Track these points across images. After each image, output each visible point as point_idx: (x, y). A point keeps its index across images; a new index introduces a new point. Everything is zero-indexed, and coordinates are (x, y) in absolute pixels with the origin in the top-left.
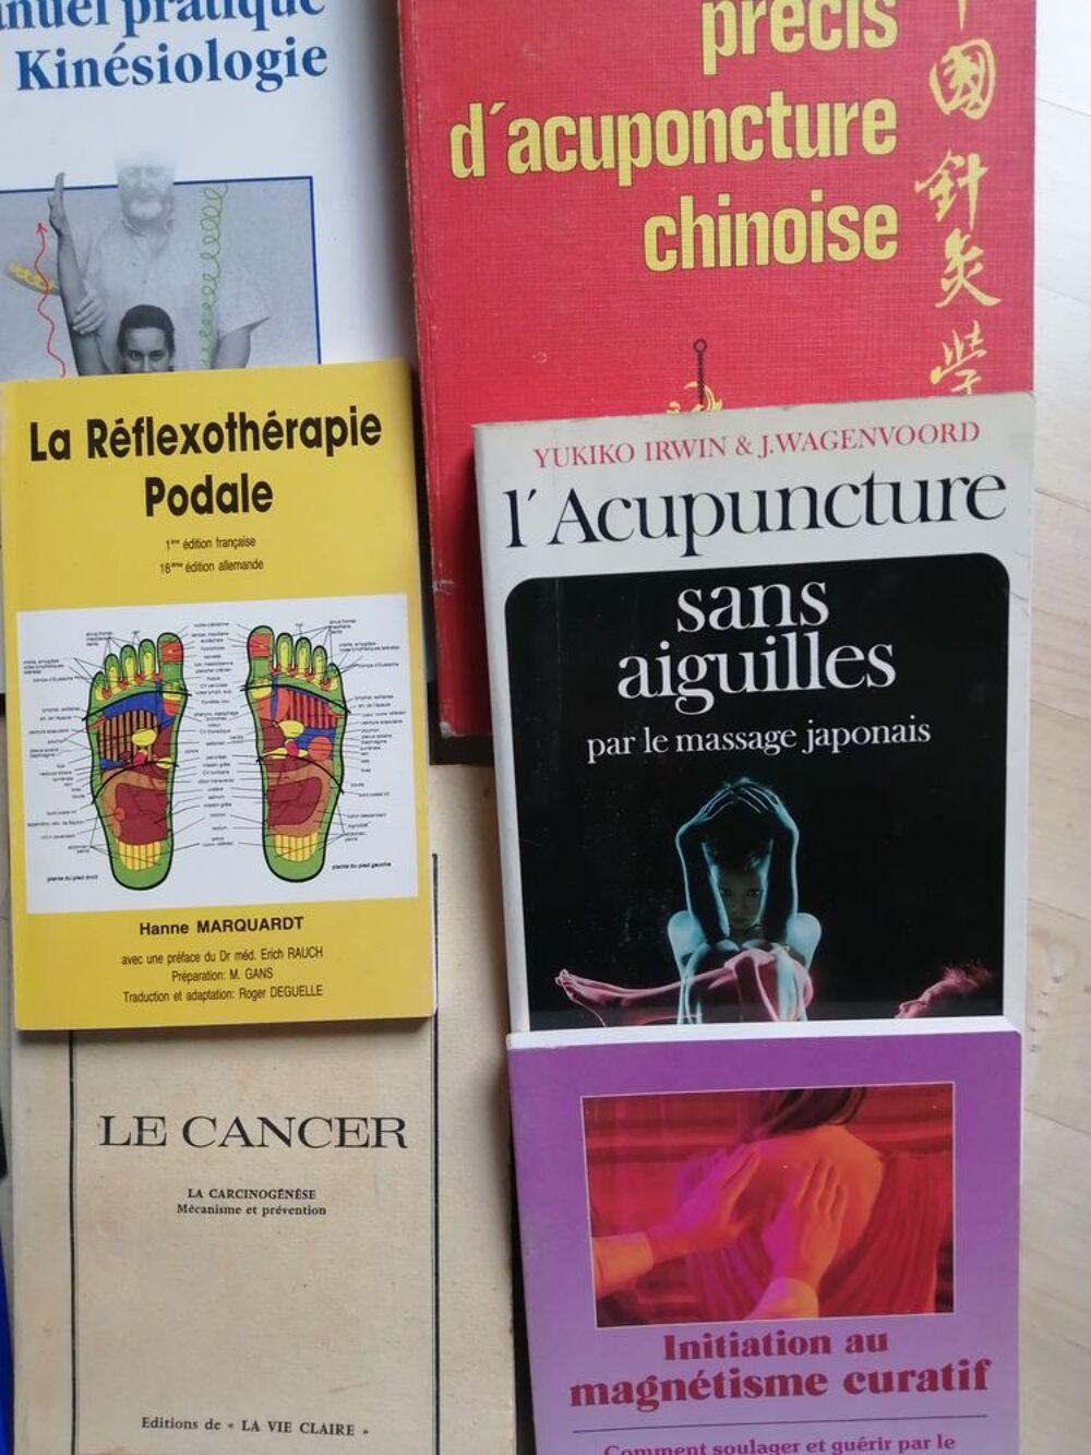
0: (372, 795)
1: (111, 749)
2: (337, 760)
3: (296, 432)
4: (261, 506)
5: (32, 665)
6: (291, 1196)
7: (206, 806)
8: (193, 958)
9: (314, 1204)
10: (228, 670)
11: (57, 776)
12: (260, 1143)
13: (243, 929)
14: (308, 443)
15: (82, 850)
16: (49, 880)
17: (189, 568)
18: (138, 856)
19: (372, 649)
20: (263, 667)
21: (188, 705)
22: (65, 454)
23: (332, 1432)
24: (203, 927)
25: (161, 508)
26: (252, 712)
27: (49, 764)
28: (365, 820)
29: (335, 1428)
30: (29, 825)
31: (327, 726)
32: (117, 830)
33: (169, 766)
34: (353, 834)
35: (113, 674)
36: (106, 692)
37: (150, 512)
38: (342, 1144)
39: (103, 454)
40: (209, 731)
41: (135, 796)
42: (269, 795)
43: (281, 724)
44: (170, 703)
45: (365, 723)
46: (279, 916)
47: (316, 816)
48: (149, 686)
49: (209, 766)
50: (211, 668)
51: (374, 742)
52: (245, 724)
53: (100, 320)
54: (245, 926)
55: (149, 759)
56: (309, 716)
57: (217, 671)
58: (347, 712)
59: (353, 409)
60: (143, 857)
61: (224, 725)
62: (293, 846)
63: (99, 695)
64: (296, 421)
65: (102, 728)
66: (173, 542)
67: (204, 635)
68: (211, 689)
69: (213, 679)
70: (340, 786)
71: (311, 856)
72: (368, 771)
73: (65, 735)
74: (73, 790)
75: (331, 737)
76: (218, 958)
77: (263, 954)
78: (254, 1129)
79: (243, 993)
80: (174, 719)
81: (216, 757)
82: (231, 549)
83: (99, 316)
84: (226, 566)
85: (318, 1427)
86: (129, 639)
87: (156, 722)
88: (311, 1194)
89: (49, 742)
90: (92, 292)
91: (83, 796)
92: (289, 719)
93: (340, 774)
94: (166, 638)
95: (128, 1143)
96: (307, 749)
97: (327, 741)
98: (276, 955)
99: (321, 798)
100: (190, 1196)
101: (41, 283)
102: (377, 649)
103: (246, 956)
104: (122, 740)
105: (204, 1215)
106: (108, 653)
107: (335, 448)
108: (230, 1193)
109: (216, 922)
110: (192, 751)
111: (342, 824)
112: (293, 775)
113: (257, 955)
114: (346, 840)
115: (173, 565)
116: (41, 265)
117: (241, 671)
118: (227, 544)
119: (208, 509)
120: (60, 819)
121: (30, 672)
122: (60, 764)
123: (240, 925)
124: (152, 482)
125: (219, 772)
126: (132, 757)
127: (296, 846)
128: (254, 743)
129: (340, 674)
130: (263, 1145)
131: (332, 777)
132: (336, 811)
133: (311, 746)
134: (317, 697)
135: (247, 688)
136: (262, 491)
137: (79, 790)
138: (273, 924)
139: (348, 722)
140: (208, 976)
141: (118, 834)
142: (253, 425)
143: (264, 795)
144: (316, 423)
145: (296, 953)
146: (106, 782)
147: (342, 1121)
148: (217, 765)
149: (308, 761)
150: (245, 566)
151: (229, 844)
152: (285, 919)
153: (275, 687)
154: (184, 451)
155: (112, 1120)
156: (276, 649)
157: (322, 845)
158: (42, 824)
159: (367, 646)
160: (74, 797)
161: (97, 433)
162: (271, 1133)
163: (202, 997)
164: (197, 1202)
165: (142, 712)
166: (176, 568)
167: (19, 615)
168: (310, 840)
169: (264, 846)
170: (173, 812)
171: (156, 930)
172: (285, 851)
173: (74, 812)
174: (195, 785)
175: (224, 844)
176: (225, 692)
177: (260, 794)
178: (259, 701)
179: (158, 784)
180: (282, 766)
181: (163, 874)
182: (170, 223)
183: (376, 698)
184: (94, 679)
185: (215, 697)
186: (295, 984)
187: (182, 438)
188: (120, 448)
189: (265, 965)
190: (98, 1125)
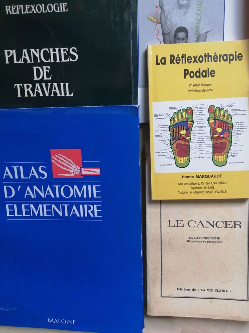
0: (239, 146)
1: (175, 135)
2: (230, 137)
3: (221, 57)
4: (212, 76)
5: (156, 115)
6: (214, 239)
7: (198, 148)
8: (195, 184)
9: (219, 240)
10: (204, 116)
11: (162, 141)
12: (206, 227)
13: (207, 177)
14: (224, 60)
15: (168, 158)
16: (160, 165)
17: (194, 91)
18: (181, 160)
19: (239, 111)
20: (212, 115)
21: (194, 124)
22: (164, 63)
23: (222, 291)
24: (197, 177)
25: (188, 76)
26: (210, 126)
27: (160, 139)
28: (237, 152)
29: (223, 290)
30: (155, 153)
31: (228, 129)
32: (177, 154)
33: (189, 139)
34: (234, 155)
35: (176, 117)
36: (174, 121)
37: (185, 78)
38: (226, 227)
39: (174, 63)
40: (199, 131)
41: (181, 146)
42: (214, 146)
43: (216, 129)
44: (189, 124)
45: (237, 129)
46: (216, 174)
47: (225, 151)
48: (184, 120)
49: (199, 139)
50: (199, 115)
51: (239, 133)
52: (208, 129)
53: (170, 30)
54: (207, 176)
55: (184, 137)
56: (224, 127)
57: (201, 116)
58: (233, 126)
59: (236, 52)
60: (183, 160)
61: (203, 129)
62: (219, 158)
63: (172, 122)
64: (221, 55)
65: (173, 130)
66: (190, 85)
67: (198, 107)
68: (200, 121)
69: (200, 118)
70: (231, 144)
71: (224, 161)
72: (238, 140)
73: (164, 132)
74: (166, 144)
75: (229, 132)
76: (201, 184)
77: (212, 183)
78: (205, 224)
79: (207, 192)
80: (190, 128)
81: (200, 137)
82: (205, 86)
83: (170, 29)
84: (203, 91)
85: (219, 290)
86: (180, 108)
87: (186, 129)
88: (219, 238)
89: (160, 133)
90: (169, 23)
91: (168, 146)
92: (218, 128)
93: (231, 141)
94: (189, 108)
95: (174, 226)
96: (223, 135)
97: (228, 133)
98: (215, 183)
99: (226, 147)
100: (190, 238)
101: (156, 21)
102: (240, 111)
103: (208, 183)
104: (178, 133)
105: (193, 243)
106: (174, 112)
107: (231, 61)
108: (199, 238)
109: (200, 176)
110: (195, 135)
111: (231, 153)
112: (219, 141)
113: (211, 183)
114: (232, 157)
115: (191, 90)
116: (156, 16)
117: (207, 116)
118: (204, 85)
119: (199, 77)
120: (163, 151)
121: (156, 117)
122: (163, 138)
123: (206, 176)
124: (185, 70)
125: (201, 140)
126: (180, 137)
127: (220, 158)
128: (210, 133)
129: (231, 117)
130: (207, 227)
131: (229, 142)
132: (230, 150)
133: (224, 134)
134: (226, 122)
135: (208, 120)
136: (213, 72)
137: (167, 144)
138: (214, 176)
139: (233, 128)
140: (198, 188)
141: (177, 155)
142: (211, 56)
143: (212, 146)
144: (226, 55)
145: (220, 183)
146: (174, 143)
147: (226, 222)
148: (201, 139)
149: (223, 138)
150: (208, 90)
151: (204, 157)
152: (217, 175)
153: (215, 120)
154: (194, 62)
155: (170, 221)
156: (216, 111)
157: (227, 158)
158: (158, 152)
159: (238, 110)
160: (166, 146)
161: (172, 58)
162: (209, 224)
163: (197, 193)
164: (191, 240)
165: (183, 126)
166: (191, 91)
167: (153, 103)
168: (224, 157)
169: (212, 158)
170: (190, 150)
171: (186, 177)
172: (218, 159)
173: (166, 150)
174: (195, 144)
175: (202, 157)
176: (203, 121)
177: (211, 146)
178: (211, 123)
179: (187, 143)
180: (217, 139)
181: (188, 164)
182: (189, 6)
183: (240, 122)
184: (171, 118)
185: (200, 122)
186: (220, 190)
187: (193, 59)
188: (178, 62)
189: (212, 186)
190: (167, 222)
